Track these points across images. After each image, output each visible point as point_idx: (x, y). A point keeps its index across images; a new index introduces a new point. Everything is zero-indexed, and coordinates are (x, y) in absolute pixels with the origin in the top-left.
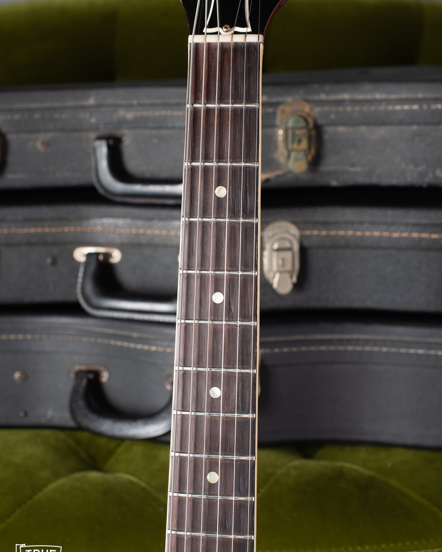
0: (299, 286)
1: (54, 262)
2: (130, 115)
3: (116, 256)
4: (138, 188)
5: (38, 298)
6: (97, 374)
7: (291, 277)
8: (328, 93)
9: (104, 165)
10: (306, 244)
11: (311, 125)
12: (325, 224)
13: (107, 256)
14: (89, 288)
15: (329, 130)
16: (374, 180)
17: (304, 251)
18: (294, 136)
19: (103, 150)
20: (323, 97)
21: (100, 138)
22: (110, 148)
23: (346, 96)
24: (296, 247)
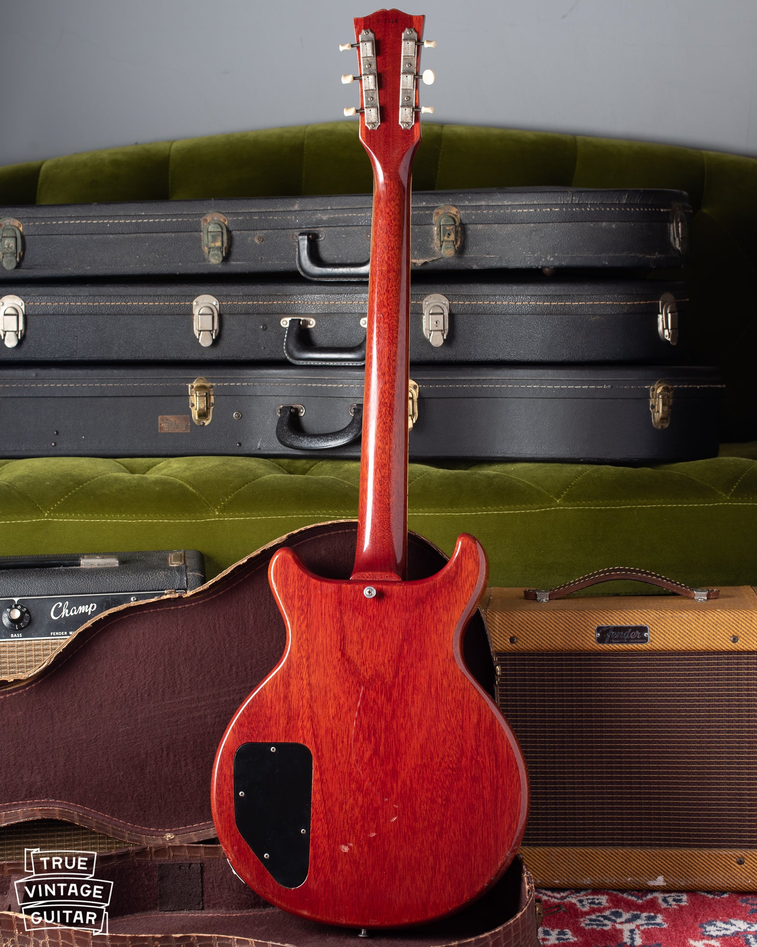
0: (448, 342)
1: (265, 329)
2: (325, 218)
3: (312, 323)
4: (330, 270)
5: (252, 356)
6: (297, 411)
7: (443, 335)
8: (469, 201)
9: (304, 254)
10: (454, 311)
11: (457, 224)
12: (468, 297)
13: (306, 323)
14: (291, 347)
15: (470, 227)
16: (504, 264)
17: (451, 316)
18: (445, 231)
19: (304, 243)
20: (467, 203)
21: (301, 234)
22: (309, 239)
23: (483, 203)
24: (446, 313)
